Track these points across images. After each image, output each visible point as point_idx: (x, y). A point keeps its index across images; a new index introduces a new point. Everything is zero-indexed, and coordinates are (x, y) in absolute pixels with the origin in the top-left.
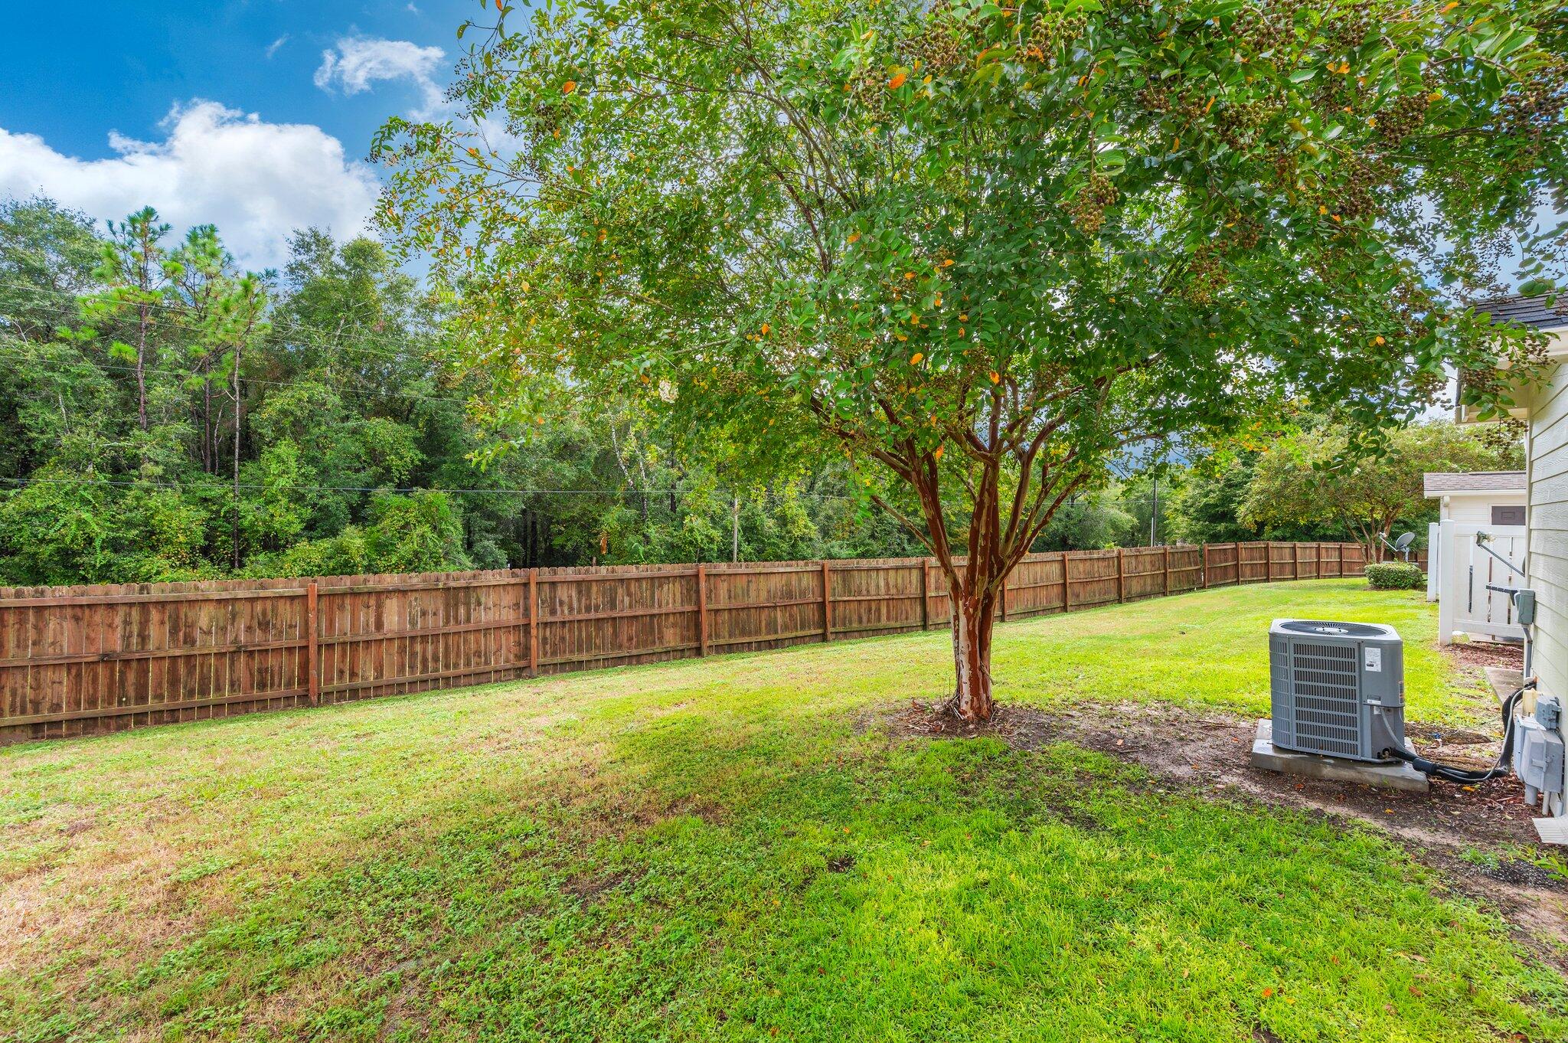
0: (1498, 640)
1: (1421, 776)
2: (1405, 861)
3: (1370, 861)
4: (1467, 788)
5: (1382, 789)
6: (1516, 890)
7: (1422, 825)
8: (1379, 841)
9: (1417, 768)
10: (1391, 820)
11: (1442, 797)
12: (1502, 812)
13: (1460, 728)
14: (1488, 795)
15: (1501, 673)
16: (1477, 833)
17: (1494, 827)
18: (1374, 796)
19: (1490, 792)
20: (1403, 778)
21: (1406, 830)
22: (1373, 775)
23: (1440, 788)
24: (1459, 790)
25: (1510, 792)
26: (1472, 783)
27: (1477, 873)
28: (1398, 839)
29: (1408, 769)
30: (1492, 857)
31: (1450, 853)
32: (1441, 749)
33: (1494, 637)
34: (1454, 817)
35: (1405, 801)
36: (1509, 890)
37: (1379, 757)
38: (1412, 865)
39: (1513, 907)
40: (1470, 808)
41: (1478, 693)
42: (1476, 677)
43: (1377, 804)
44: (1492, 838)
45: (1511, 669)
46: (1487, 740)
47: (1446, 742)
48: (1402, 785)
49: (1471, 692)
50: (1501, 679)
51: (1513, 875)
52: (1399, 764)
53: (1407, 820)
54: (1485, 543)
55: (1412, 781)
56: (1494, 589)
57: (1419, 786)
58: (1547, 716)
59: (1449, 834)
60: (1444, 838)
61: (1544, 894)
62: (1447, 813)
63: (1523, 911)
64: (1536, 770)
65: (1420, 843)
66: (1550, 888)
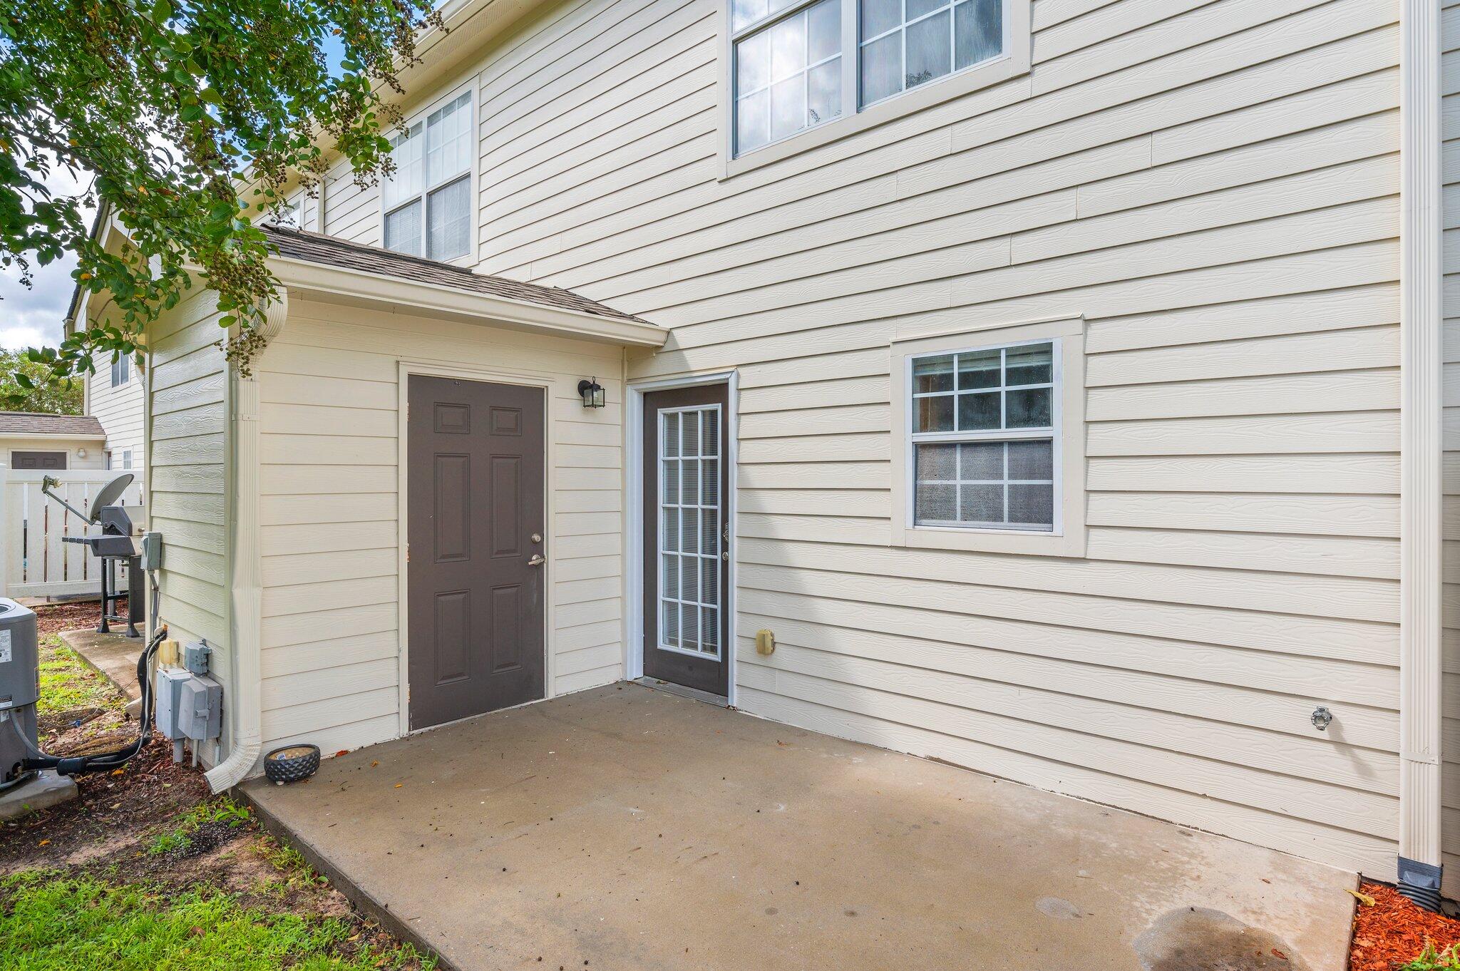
0: (54, 601)
1: (66, 781)
2: (103, 894)
3: (66, 920)
4: (117, 772)
5: (23, 818)
6: (213, 857)
7: (87, 840)
8: (61, 886)
9: (61, 773)
10: (51, 854)
11: (95, 796)
12: (158, 783)
13: (68, 708)
14: (137, 771)
15: (79, 636)
16: (145, 819)
17: (159, 804)
18: (16, 833)
19: (138, 767)
20: (47, 793)
21: (74, 855)
22: (8, 805)
23: (90, 785)
24: (109, 778)
25: (156, 757)
26: (119, 766)
27: (174, 860)
28: (75, 871)
29: (50, 779)
30: (177, 835)
31: (138, 855)
32: (62, 740)
33: (48, 599)
34: (116, 813)
35: (56, 821)
36: (208, 861)
37: (8, 779)
38: (112, 893)
39: (222, 874)
40: (128, 793)
41: (62, 664)
42: (51, 647)
43: (25, 841)
44: (163, 815)
45: (83, 629)
46: (101, 712)
47: (62, 730)
48: (46, 802)
49: (57, 665)
50: (81, 641)
51: (204, 843)
52: (33, 778)
53: (70, 842)
54: (51, 489)
55: (59, 790)
56: (72, 540)
57: (67, 793)
58: (199, 662)
59: (119, 835)
60: (121, 841)
61: (235, 846)
62: (108, 810)
63: (230, 874)
64: (200, 721)
65: (102, 863)
66: (235, 837)
